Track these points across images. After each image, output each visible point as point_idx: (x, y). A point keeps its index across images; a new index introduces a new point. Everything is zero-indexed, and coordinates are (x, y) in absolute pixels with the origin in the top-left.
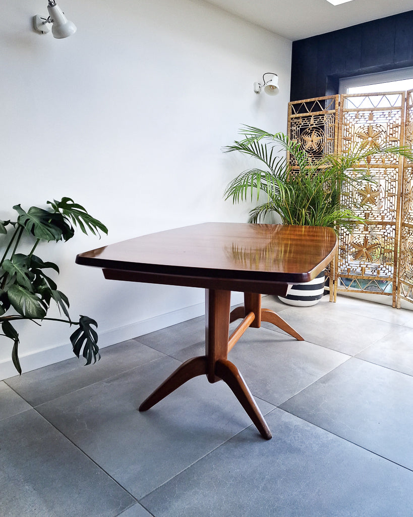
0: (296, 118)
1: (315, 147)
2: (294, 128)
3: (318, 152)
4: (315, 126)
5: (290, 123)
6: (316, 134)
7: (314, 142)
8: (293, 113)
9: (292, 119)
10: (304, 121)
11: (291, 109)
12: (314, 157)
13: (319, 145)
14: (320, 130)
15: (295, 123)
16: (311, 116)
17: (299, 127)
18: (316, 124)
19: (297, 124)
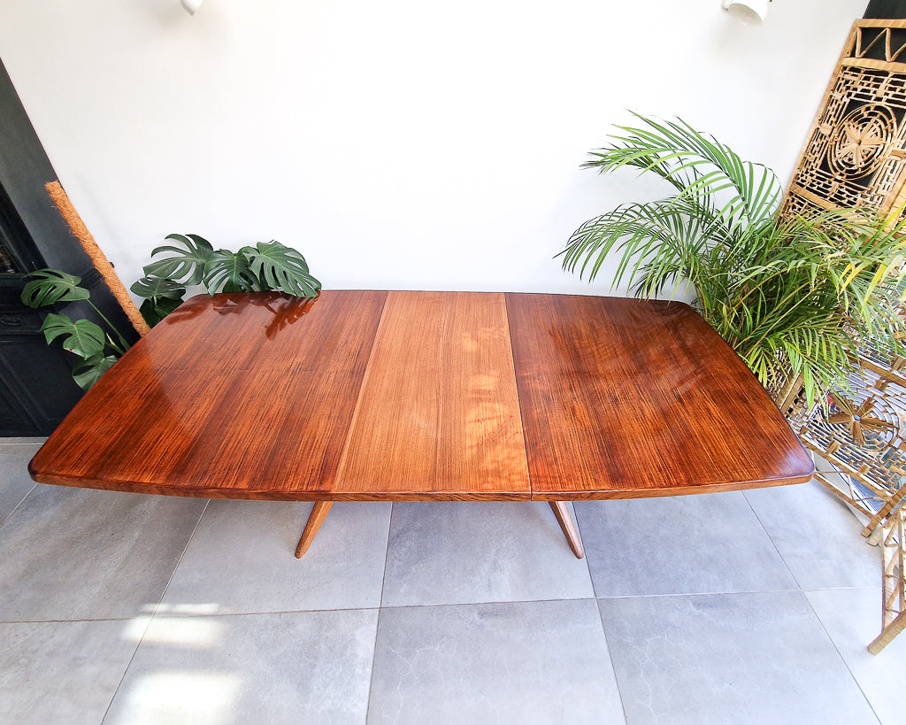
0: (853, 69)
1: (858, 163)
2: (837, 95)
3: (858, 175)
4: (883, 104)
5: (834, 80)
6: (876, 126)
7: (863, 146)
8: (853, 55)
9: (845, 68)
10: (866, 82)
11: (852, 40)
12: (846, 184)
13: (869, 159)
14: (890, 118)
15: (847, 82)
16: (886, 74)
17: (850, 95)
18: (888, 101)
19: (848, 88)
